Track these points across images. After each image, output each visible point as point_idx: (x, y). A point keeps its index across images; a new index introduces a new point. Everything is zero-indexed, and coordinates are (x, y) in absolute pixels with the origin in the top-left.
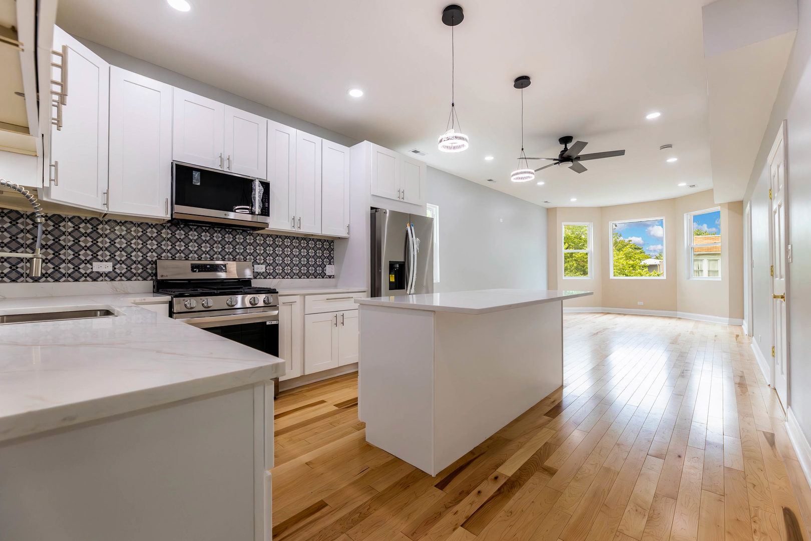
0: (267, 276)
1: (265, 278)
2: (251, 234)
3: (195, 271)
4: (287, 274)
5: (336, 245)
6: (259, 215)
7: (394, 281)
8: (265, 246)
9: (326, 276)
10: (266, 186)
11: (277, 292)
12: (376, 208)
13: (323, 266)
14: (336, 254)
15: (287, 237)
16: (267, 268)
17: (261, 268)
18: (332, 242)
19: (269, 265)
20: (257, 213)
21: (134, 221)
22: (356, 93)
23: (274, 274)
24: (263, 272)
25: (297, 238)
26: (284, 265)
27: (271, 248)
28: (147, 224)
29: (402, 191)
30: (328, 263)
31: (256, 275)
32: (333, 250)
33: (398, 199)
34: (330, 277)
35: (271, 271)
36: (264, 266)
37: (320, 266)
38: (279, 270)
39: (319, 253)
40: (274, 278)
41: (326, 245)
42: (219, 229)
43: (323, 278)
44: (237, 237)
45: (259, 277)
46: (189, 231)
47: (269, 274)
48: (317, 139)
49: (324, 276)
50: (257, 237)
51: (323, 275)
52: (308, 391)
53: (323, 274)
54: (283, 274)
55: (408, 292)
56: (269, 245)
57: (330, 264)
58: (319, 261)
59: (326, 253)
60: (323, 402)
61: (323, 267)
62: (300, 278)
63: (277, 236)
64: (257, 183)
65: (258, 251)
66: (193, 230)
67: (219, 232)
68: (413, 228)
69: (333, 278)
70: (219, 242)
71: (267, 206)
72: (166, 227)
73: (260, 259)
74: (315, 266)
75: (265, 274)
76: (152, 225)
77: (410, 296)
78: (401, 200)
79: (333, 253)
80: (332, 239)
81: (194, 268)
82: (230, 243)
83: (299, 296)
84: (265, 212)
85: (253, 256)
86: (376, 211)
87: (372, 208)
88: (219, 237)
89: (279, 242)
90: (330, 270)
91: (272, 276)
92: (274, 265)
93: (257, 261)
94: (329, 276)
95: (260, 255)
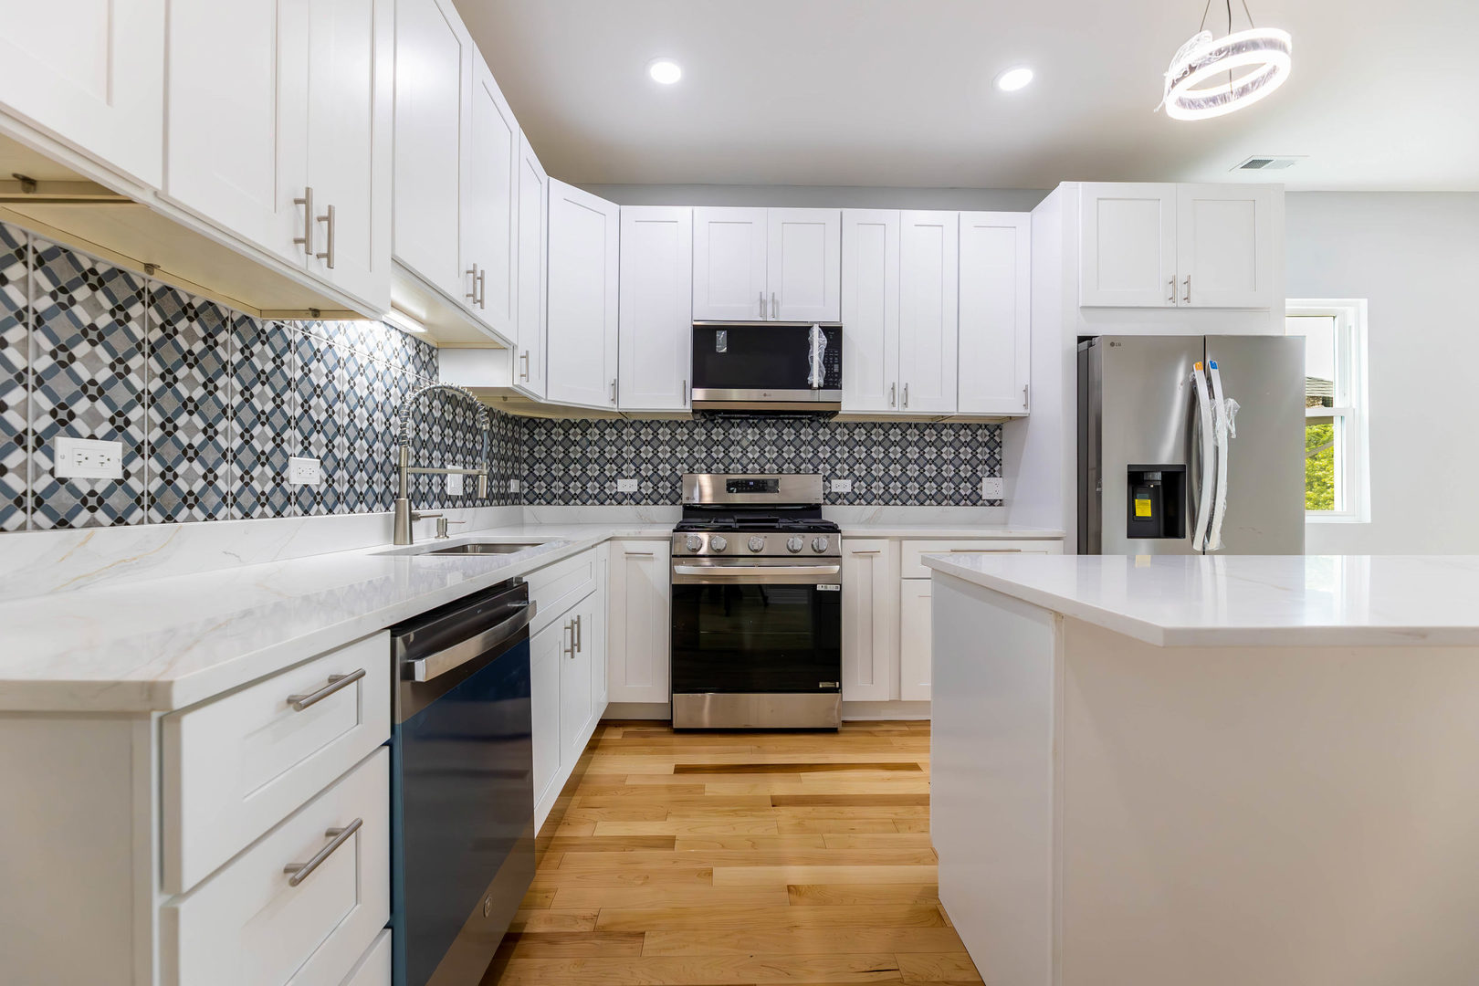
0: (855, 500)
1: (851, 503)
2: (827, 425)
3: (732, 492)
4: (895, 497)
5: (1007, 435)
6: (819, 388)
7: (1150, 515)
8: (851, 444)
9: (980, 502)
10: (834, 334)
11: (839, 532)
12: (1090, 338)
13: (974, 479)
14: (1006, 454)
15: (894, 425)
16: (856, 485)
17: (842, 486)
18: (999, 427)
19: (858, 479)
20: (815, 385)
21: (662, 419)
22: (1016, 80)
23: (869, 496)
24: (848, 493)
25: (916, 426)
26: (888, 479)
27: (862, 448)
28: (676, 422)
29: (1182, 278)
30: (988, 473)
31: (833, 499)
32: (999, 445)
33: (1170, 304)
34: (992, 503)
35: (863, 491)
36: (849, 482)
37: (967, 480)
38: (878, 488)
39: (966, 453)
40: (869, 503)
41: (982, 436)
42: (774, 421)
43: (974, 504)
44: (803, 431)
45: (840, 501)
46: (730, 428)
47: (859, 497)
48: (946, 217)
49: (978, 501)
50: (836, 429)
51: (975, 499)
52: (902, 734)
53: (974, 497)
54: (887, 497)
55: (1198, 546)
56: (859, 443)
57: (992, 474)
58: (965, 471)
59: (983, 453)
60: (914, 767)
61: (975, 481)
62: (922, 504)
63: (875, 425)
64: (816, 330)
65: (837, 454)
66: (736, 425)
67: (774, 425)
68: (1215, 374)
69: (1000, 505)
70: (774, 443)
71: (836, 370)
72: (700, 425)
73: (842, 470)
74: (957, 480)
75: (852, 497)
76: (682, 422)
77: (1204, 559)
78: (1184, 304)
79: (1000, 451)
80: (998, 423)
81: (734, 486)
82: (790, 443)
83: (887, 541)
84: (833, 379)
85: (830, 465)
86: (1090, 345)
87: (1081, 339)
88: (774, 434)
89: (877, 435)
90: (990, 488)
91: (865, 500)
92: (869, 479)
93: (838, 472)
94: (988, 501)
95: (842, 461)
